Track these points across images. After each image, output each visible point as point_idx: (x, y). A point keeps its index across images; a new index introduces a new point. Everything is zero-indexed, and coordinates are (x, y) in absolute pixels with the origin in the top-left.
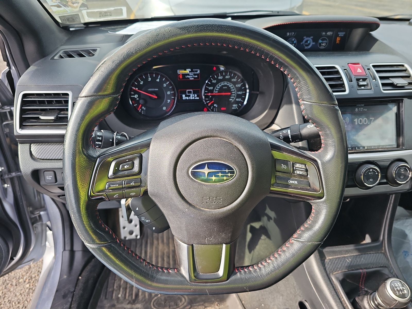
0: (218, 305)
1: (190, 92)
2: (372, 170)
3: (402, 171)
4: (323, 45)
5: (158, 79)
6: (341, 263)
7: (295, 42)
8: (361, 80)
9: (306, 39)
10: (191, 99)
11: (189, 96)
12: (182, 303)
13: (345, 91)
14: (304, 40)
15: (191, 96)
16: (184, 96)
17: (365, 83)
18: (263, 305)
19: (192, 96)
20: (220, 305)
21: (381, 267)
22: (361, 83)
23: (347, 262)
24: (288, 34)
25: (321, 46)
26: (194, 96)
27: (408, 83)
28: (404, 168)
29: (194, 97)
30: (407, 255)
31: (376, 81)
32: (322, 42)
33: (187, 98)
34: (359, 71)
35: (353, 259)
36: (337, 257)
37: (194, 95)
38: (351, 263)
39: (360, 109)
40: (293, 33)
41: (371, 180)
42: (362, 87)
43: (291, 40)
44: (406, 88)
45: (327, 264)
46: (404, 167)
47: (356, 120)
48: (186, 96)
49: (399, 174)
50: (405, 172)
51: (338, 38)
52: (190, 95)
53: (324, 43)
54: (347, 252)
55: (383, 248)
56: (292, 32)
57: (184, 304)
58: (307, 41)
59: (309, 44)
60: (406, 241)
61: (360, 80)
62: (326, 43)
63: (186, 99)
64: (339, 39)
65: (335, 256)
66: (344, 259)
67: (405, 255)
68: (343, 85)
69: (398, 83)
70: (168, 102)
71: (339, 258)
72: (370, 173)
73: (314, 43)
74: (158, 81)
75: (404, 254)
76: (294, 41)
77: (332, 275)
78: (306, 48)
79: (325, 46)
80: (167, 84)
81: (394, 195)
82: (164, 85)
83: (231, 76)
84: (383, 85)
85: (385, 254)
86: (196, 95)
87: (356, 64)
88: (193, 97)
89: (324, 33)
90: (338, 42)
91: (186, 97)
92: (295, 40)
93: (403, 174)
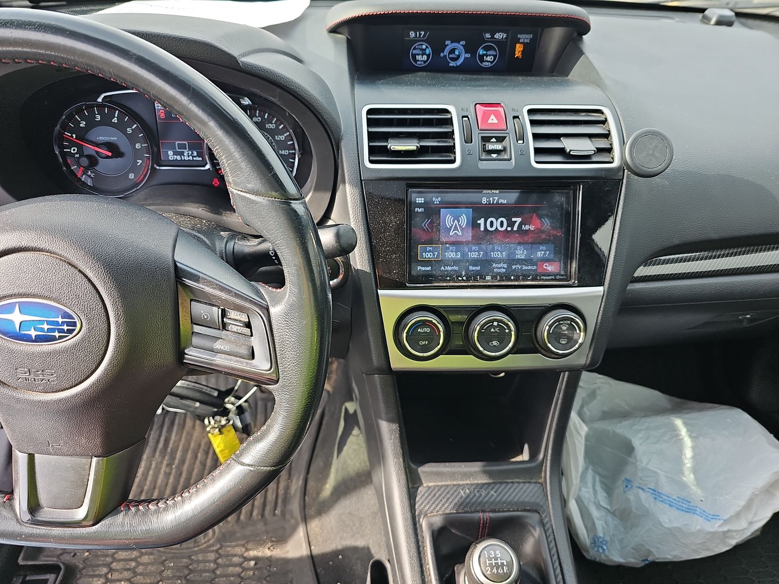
0: (272, 548)
1: (183, 147)
2: (498, 324)
3: (564, 328)
4: (489, 59)
5: (116, 119)
6: (448, 496)
7: (427, 52)
8: (494, 140)
9: (450, 45)
10: (186, 159)
11: (182, 154)
12: (206, 539)
13: (453, 161)
14: (446, 47)
15: (185, 154)
16: (170, 153)
17: (499, 147)
18: (341, 556)
19: (188, 154)
20: (274, 549)
21: (526, 510)
22: (490, 147)
23: (460, 495)
24: (412, 34)
25: (485, 62)
26: (191, 155)
27: (595, 149)
28: (568, 324)
29: (191, 157)
30: (629, 486)
31: (523, 143)
32: (485, 52)
33: (179, 158)
34: (492, 120)
35: (474, 490)
36: (444, 483)
37: (192, 153)
38: (466, 498)
39: (491, 199)
40: (423, 33)
41: (495, 343)
42: (492, 155)
43: (420, 47)
44: (594, 159)
45: (420, 496)
46: (569, 322)
47: (481, 221)
48: (175, 153)
49: (555, 336)
50: (570, 332)
51: (518, 45)
52: (183, 152)
53: (490, 55)
54: (466, 475)
55: (543, 475)
56: (420, 30)
57: (209, 540)
58: (452, 51)
59: (459, 56)
60: (631, 460)
61: (491, 141)
62: (495, 56)
63: (175, 159)
64: (522, 49)
65: (442, 481)
66: (455, 488)
67: (627, 486)
68: (451, 149)
69: (572, 149)
70: (138, 164)
71: (447, 486)
72: (492, 330)
73: (468, 55)
74: (116, 121)
75: (625, 484)
76: (425, 50)
77: (424, 517)
78: (452, 64)
79: (492, 62)
80: (133, 128)
81: (567, 373)
82: (128, 129)
83: (263, 117)
84: (538, 151)
85: (543, 485)
86: (195, 154)
87: (493, 105)
88: (189, 156)
89: (488, 36)
90: (518, 53)
91: (175, 156)
92: (427, 47)
93: (567, 336)
